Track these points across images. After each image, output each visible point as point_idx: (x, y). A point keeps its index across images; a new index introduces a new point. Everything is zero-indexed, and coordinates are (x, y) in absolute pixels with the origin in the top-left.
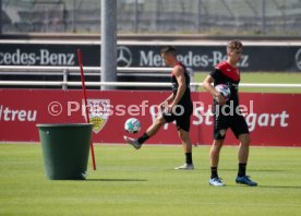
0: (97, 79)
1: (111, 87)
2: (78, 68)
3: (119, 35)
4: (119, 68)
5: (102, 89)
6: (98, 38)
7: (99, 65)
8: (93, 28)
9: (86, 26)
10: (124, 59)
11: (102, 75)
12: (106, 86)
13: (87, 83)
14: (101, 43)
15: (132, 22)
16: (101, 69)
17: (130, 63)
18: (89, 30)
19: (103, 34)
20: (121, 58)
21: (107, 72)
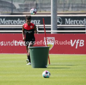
0: (50, 29)
1: (55, 32)
2: (43, 25)
3: (58, 12)
4: (58, 25)
5: (52, 33)
6: (50, 14)
7: (50, 24)
8: (47, 10)
9: (45, 9)
10: (59, 22)
11: (52, 28)
12: (53, 32)
13: (46, 31)
14: (51, 16)
15: (62, 7)
16: (51, 26)
17: (61, 23)
18: (45, 11)
19: (52, 12)
20: (58, 21)
21: (53, 27)
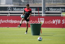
0: (41, 14)
1: (44, 15)
2: (38, 11)
3: (46, 4)
5: (42, 16)
7: (42, 11)
8: (39, 3)
11: (42, 13)
12: (43, 15)
14: (42, 6)
18: (38, 3)
19: (42, 4)
